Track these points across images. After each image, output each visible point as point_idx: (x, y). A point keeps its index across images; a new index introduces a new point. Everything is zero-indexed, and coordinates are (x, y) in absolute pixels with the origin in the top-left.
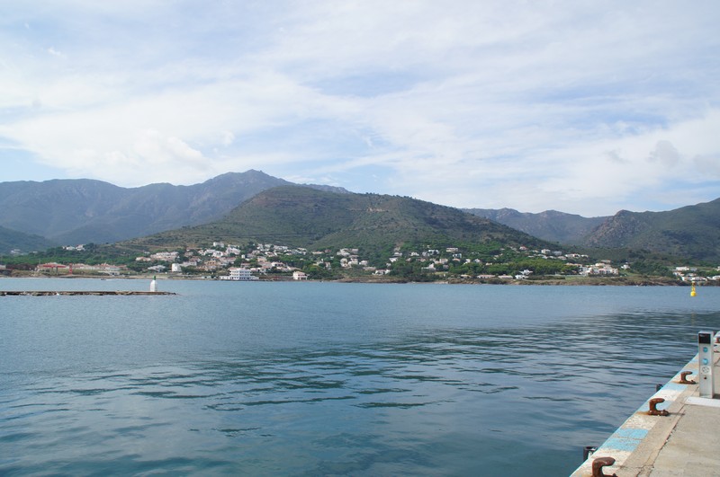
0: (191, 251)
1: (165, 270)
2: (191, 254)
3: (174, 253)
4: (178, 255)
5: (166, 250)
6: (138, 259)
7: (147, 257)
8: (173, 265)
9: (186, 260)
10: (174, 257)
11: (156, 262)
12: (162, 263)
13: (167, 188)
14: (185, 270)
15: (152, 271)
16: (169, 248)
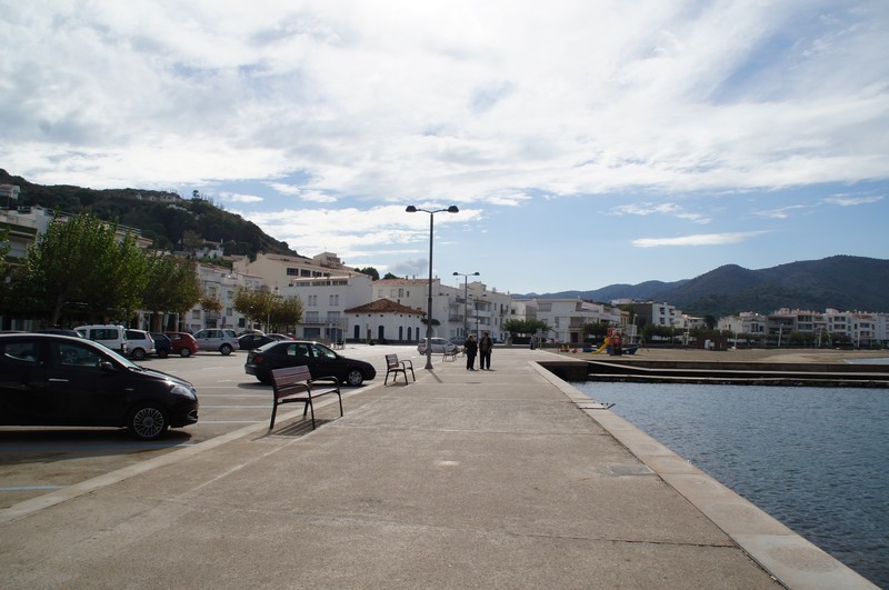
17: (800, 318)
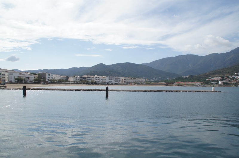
0: (226, 76)
1: (216, 84)
2: (226, 78)
3: (220, 78)
4: (221, 78)
5: (217, 77)
6: (207, 80)
7: (210, 79)
8: (220, 82)
9: (224, 80)
10: (220, 79)
11: (213, 81)
12: (216, 81)
13: (216, 54)
14: (224, 83)
15: (212, 84)
16: (218, 76)
17: (88, 77)
